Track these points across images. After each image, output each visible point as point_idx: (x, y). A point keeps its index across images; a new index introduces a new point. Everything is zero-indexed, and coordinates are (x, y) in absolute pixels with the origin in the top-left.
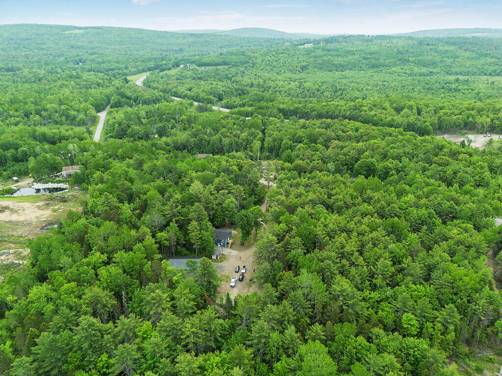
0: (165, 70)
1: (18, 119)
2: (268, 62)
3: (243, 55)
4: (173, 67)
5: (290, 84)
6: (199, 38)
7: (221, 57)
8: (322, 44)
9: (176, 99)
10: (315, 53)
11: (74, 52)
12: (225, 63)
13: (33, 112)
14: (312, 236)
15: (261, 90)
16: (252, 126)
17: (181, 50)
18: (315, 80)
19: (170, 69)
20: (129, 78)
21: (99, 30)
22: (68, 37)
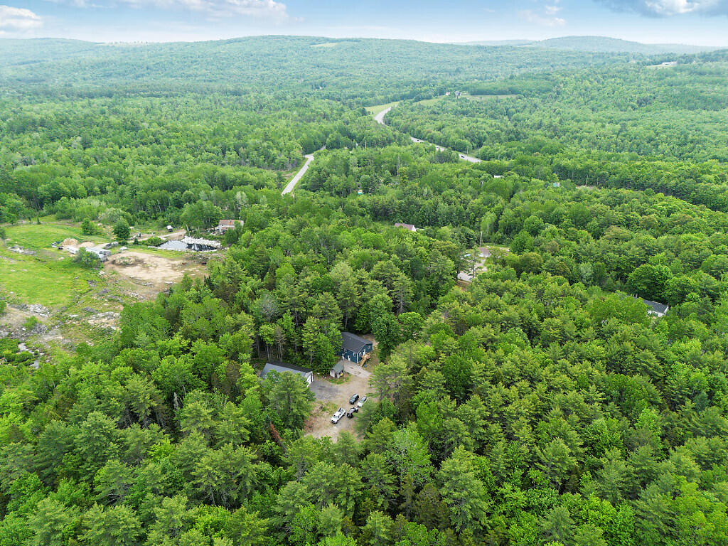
0: (423, 99)
1: (211, 155)
2: (583, 91)
3: (546, 79)
4: (435, 95)
5: (603, 126)
6: (489, 53)
7: (509, 81)
8: (694, 63)
9: (415, 140)
10: (674, 78)
11: (317, 73)
12: (513, 91)
13: (232, 147)
14: (462, 374)
15: (548, 134)
16: (493, 189)
17: (458, 71)
18: (654, 122)
19: (429, 98)
20: (367, 109)
21: (356, 43)
22: (316, 52)
